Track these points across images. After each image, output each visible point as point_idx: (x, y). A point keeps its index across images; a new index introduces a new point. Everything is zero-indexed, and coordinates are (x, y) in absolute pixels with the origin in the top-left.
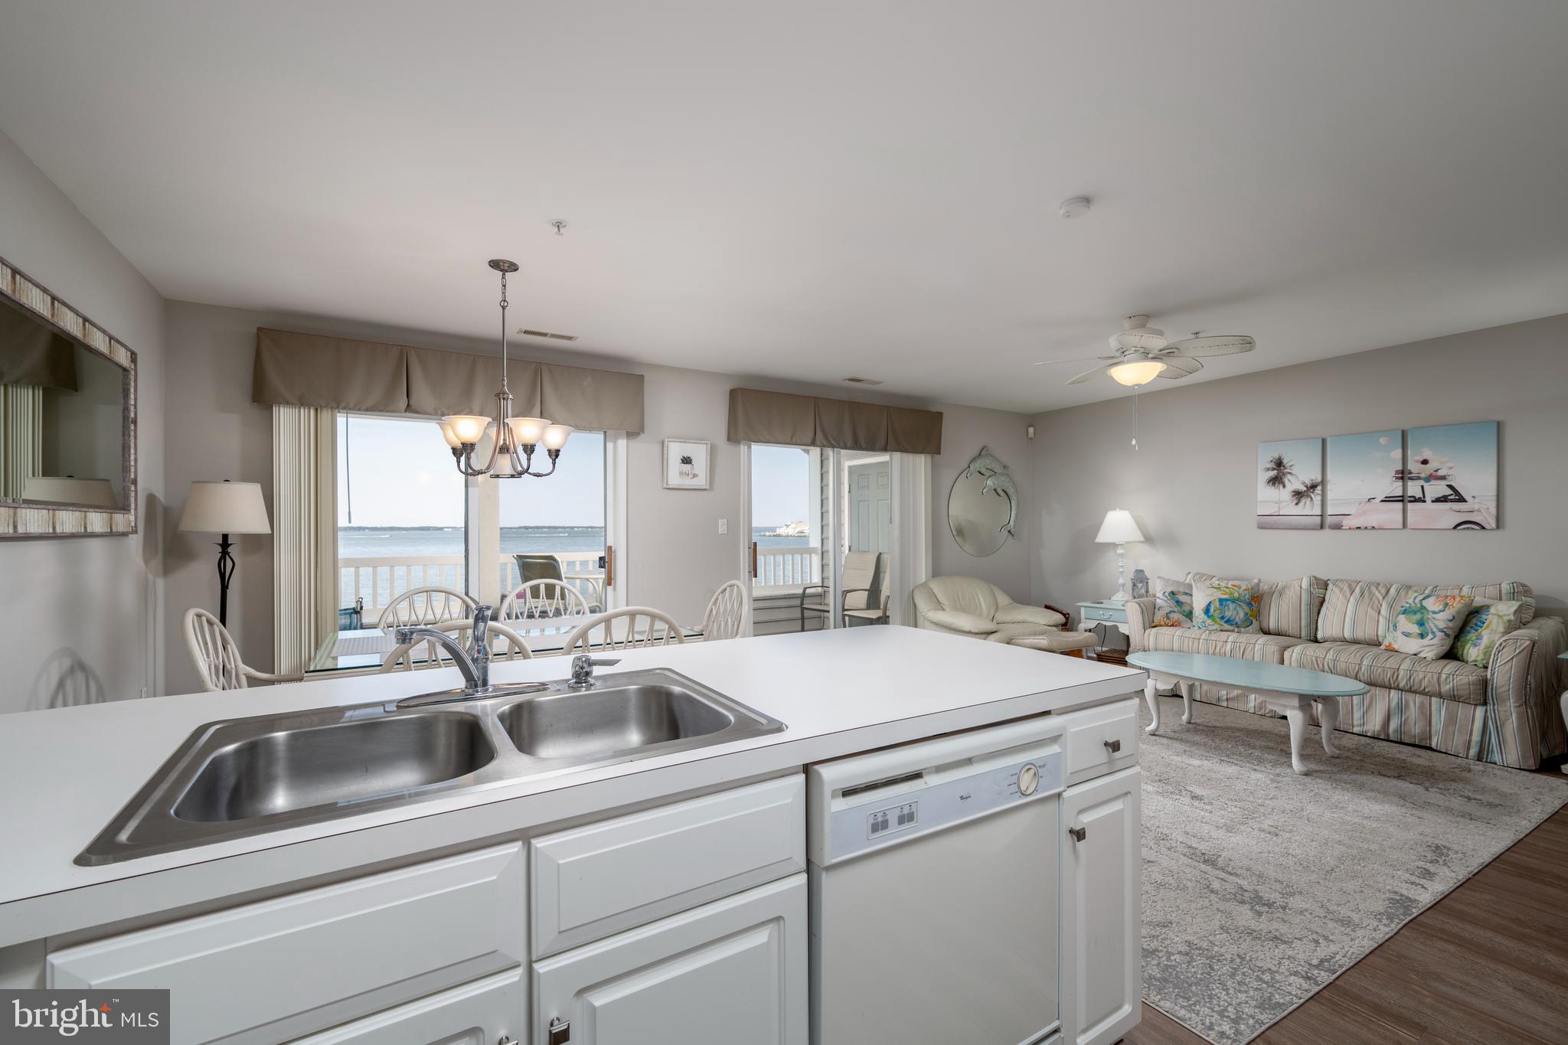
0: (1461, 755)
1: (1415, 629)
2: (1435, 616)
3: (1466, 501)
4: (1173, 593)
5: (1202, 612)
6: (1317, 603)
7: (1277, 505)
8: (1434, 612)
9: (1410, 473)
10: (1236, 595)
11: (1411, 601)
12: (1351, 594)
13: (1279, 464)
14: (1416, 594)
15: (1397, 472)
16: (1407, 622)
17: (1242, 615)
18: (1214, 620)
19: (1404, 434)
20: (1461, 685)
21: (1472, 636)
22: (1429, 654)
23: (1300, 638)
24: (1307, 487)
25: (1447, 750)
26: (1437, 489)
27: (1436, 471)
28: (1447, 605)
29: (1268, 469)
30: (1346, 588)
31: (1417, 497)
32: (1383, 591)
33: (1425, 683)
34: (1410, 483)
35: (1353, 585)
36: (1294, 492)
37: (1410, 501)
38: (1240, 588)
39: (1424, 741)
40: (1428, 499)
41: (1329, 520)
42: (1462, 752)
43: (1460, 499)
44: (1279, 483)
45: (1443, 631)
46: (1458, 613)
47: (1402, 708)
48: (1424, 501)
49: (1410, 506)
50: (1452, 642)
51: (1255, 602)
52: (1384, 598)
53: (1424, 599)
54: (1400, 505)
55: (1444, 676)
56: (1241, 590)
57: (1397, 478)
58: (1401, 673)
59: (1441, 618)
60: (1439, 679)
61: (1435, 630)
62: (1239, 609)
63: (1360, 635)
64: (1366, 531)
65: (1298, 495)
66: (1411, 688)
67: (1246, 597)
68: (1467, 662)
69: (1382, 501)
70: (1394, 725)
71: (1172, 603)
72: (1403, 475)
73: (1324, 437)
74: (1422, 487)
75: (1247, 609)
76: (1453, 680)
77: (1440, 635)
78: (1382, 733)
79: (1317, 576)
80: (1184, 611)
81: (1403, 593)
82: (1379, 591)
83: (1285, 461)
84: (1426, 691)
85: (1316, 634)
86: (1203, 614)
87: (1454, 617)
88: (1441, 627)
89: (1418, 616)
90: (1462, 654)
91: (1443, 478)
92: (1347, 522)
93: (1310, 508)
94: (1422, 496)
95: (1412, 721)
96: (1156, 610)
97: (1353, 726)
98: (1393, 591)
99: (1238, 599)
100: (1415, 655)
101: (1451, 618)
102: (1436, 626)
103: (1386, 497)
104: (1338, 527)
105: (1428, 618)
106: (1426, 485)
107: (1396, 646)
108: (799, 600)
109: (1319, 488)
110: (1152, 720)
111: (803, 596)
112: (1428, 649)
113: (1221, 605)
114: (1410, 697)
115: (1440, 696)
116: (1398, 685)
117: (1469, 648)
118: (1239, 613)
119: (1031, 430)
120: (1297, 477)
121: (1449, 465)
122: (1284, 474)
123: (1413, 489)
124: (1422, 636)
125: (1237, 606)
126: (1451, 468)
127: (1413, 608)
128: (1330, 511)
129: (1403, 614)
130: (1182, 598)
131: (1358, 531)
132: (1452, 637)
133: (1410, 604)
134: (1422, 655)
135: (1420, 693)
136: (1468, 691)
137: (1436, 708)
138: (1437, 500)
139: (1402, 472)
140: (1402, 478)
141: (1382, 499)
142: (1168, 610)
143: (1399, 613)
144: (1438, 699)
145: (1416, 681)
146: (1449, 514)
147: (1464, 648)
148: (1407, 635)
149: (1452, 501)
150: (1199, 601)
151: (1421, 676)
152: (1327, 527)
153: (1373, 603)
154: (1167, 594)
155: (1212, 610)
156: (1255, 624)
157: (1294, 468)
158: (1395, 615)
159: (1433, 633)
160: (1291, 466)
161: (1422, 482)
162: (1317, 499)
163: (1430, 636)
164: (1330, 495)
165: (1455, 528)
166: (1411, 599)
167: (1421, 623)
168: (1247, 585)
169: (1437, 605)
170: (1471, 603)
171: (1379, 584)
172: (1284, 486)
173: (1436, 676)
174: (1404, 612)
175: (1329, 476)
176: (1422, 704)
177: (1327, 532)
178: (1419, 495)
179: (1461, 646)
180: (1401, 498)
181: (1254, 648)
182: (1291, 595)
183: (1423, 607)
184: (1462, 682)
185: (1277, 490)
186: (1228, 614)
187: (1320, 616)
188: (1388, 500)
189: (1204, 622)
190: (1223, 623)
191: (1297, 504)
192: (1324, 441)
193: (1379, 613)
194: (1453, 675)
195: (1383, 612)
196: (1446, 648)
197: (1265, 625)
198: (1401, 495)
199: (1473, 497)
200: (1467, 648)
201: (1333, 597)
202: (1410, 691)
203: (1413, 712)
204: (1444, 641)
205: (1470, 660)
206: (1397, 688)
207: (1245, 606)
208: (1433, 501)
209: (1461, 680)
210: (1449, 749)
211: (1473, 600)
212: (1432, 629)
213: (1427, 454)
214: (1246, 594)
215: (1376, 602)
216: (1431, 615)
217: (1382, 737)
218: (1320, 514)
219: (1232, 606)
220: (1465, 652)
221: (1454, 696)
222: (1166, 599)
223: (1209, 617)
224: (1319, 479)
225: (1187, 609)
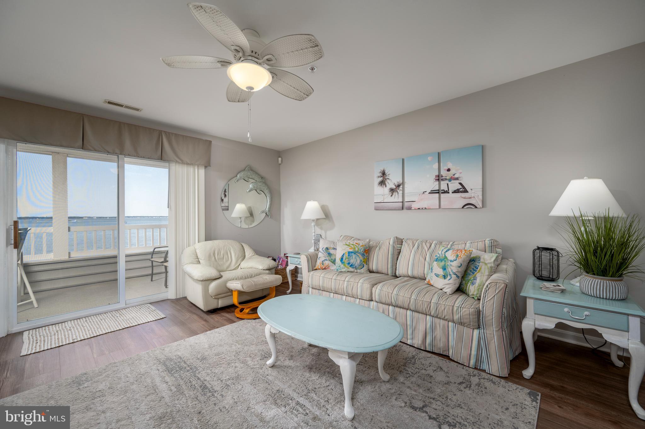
0: (465, 364)
1: (441, 272)
2: (452, 263)
3: (468, 192)
4: (327, 249)
5: (339, 260)
6: (396, 253)
7: (383, 197)
8: (451, 261)
9: (442, 176)
10: (357, 249)
11: (440, 253)
12: (413, 248)
13: (384, 174)
14: (443, 248)
15: (436, 176)
16: (437, 267)
17: (359, 261)
18: (344, 265)
19: (439, 154)
20: (465, 315)
21: (471, 277)
22: (449, 290)
23: (388, 274)
24: (396, 186)
25: (457, 360)
26: (454, 185)
27: (454, 175)
28: (458, 256)
29: (379, 177)
30: (411, 244)
31: (445, 190)
32: (428, 245)
33: (445, 313)
34: (442, 182)
35: (415, 242)
36: (390, 189)
37: (442, 193)
38: (359, 245)
39: (445, 352)
40: (450, 191)
41: (406, 205)
42: (466, 362)
43: (465, 191)
44: (383, 185)
45: (455, 274)
46: (464, 261)
47: (433, 328)
48: (449, 193)
49: (442, 195)
50: (460, 281)
51: (366, 253)
52: (428, 250)
53: (446, 252)
54: (437, 195)
55: (455, 309)
56: (360, 246)
57: (436, 180)
58: (432, 305)
59: (454, 267)
60: (453, 310)
61: (451, 273)
62: (358, 258)
63: (416, 274)
64: (422, 210)
65: (392, 190)
66: (437, 315)
67: (362, 250)
68: (468, 296)
69: (429, 193)
70: (428, 340)
71: (326, 254)
72: (439, 178)
73: (403, 158)
74: (448, 184)
75: (362, 258)
76: (461, 312)
77: (454, 276)
78: (422, 346)
79: (397, 236)
80: (332, 259)
81: (438, 246)
82: (426, 246)
83: (386, 172)
84: (446, 318)
85: (396, 272)
86: (340, 261)
87: (461, 265)
88: (454, 271)
89: (443, 263)
90: (466, 290)
91: (457, 179)
92: (414, 206)
93: (397, 198)
94: (447, 190)
95: (438, 337)
96: (318, 259)
97: (407, 340)
98: (433, 245)
99: (357, 252)
100: (441, 289)
101: (460, 265)
102: (452, 270)
103: (431, 191)
104: (410, 208)
105: (448, 265)
106: (449, 183)
107: (432, 283)
108: (151, 255)
109: (401, 186)
110: (271, 357)
111: (153, 253)
112: (447, 286)
113: (349, 255)
114: (437, 320)
115: (453, 321)
116: (430, 314)
117: (470, 286)
118: (356, 260)
119: (280, 159)
120: (391, 181)
121: (460, 171)
122: (386, 179)
123: (444, 186)
124: (445, 277)
125: (357, 256)
126: (461, 173)
127: (441, 257)
128: (406, 199)
129: (436, 261)
130: (332, 251)
131: (419, 210)
132: (460, 278)
133: (440, 255)
134: (444, 290)
135: (443, 319)
136: (469, 320)
137: (452, 330)
138: (455, 192)
139: (438, 176)
140: (438, 180)
141: (429, 192)
142: (323, 259)
143: (434, 261)
144: (453, 324)
145: (440, 311)
146: (459, 200)
147: (467, 286)
148: (437, 275)
149: (461, 192)
150: (338, 254)
151: (443, 308)
152: (405, 208)
153: (423, 254)
154: (324, 249)
155: (344, 259)
156: (366, 267)
157: (390, 176)
158: (432, 262)
159: (450, 275)
160: (389, 175)
161: (447, 182)
162: (400, 192)
163: (449, 277)
164: (406, 191)
165: (463, 207)
166: (440, 252)
167: (444, 268)
168: (363, 243)
169: (452, 256)
170: (471, 255)
171: (427, 241)
172: (386, 186)
173: (451, 308)
174: (437, 260)
175: (406, 180)
176: (444, 326)
177: (405, 211)
178: (446, 189)
179: (465, 283)
180: (438, 191)
181: (358, 285)
182: (384, 248)
183: (446, 257)
184: (465, 313)
185: (383, 188)
186: (352, 261)
187: (398, 261)
188: (432, 192)
189: (340, 266)
190: (349, 267)
191: (391, 196)
192: (403, 160)
193: (425, 259)
194: (461, 307)
195: (427, 259)
196: (457, 286)
197: (371, 268)
198: (438, 189)
199: (471, 189)
200: (468, 285)
201: (405, 249)
202: (437, 317)
203: (439, 333)
204: (456, 281)
205: (470, 294)
206: (430, 315)
207: (360, 256)
208: (452, 193)
209: (465, 311)
210: (459, 359)
211: (471, 253)
212: (450, 273)
213: (450, 166)
214: (361, 249)
215: (424, 253)
216: (449, 263)
217: (422, 348)
218: (402, 201)
219: (354, 256)
220: (468, 288)
221: (461, 322)
222: (323, 252)
223: (342, 263)
224: (401, 182)
225: (333, 257)
